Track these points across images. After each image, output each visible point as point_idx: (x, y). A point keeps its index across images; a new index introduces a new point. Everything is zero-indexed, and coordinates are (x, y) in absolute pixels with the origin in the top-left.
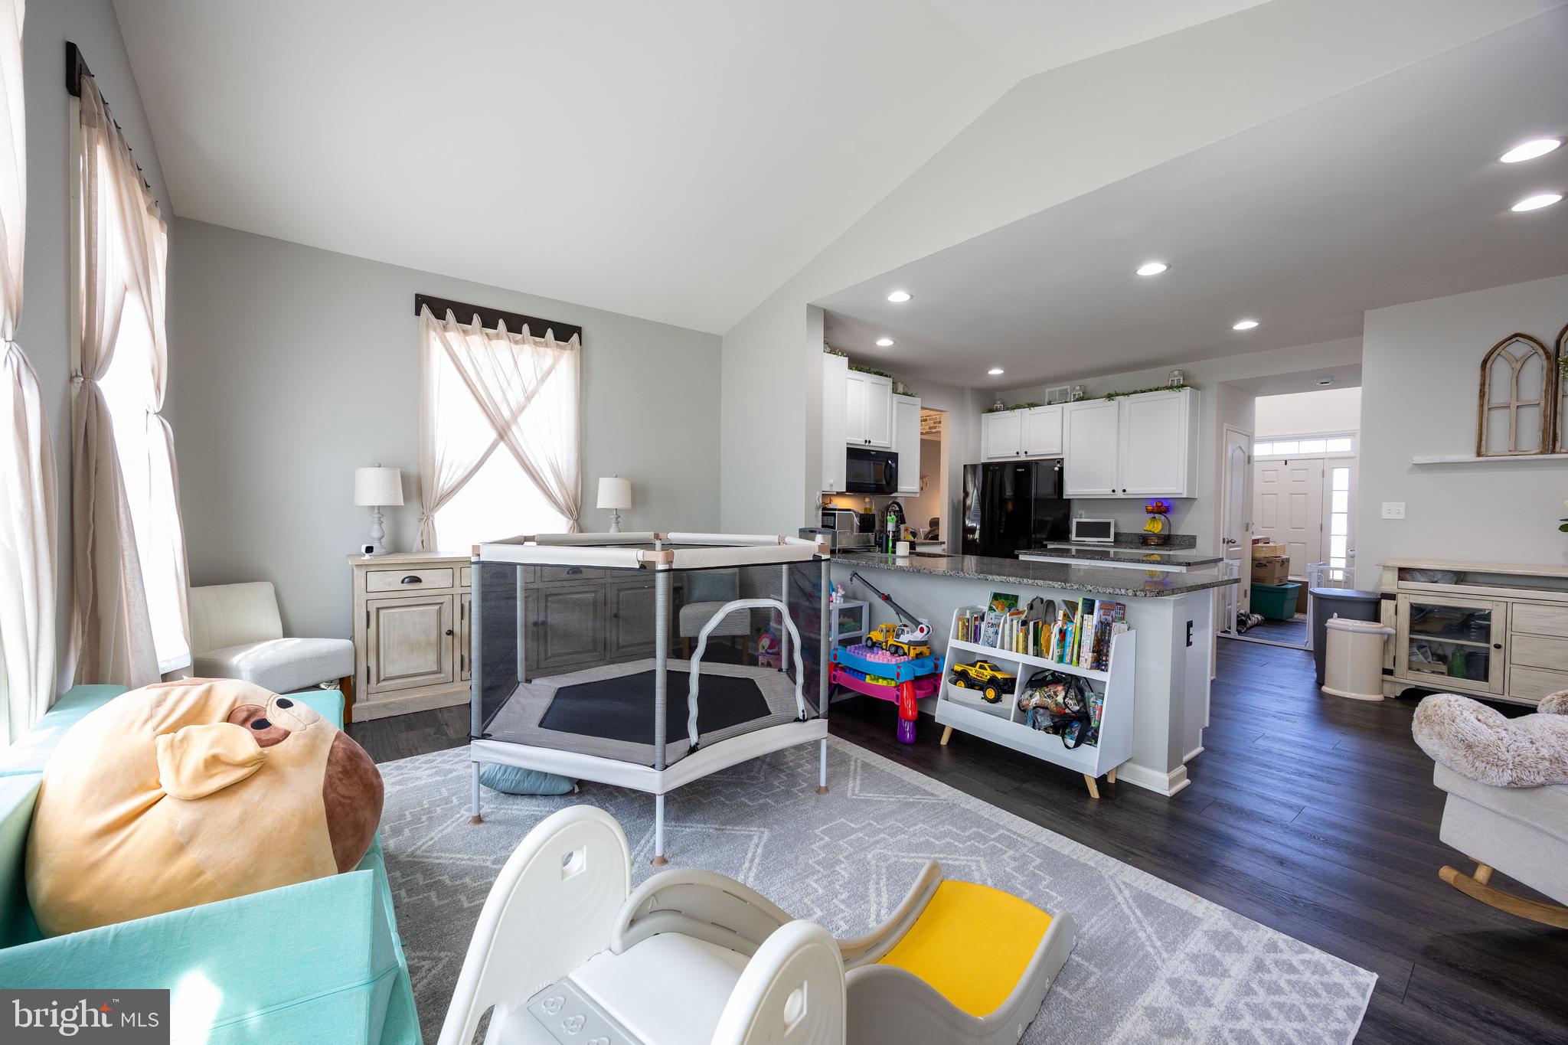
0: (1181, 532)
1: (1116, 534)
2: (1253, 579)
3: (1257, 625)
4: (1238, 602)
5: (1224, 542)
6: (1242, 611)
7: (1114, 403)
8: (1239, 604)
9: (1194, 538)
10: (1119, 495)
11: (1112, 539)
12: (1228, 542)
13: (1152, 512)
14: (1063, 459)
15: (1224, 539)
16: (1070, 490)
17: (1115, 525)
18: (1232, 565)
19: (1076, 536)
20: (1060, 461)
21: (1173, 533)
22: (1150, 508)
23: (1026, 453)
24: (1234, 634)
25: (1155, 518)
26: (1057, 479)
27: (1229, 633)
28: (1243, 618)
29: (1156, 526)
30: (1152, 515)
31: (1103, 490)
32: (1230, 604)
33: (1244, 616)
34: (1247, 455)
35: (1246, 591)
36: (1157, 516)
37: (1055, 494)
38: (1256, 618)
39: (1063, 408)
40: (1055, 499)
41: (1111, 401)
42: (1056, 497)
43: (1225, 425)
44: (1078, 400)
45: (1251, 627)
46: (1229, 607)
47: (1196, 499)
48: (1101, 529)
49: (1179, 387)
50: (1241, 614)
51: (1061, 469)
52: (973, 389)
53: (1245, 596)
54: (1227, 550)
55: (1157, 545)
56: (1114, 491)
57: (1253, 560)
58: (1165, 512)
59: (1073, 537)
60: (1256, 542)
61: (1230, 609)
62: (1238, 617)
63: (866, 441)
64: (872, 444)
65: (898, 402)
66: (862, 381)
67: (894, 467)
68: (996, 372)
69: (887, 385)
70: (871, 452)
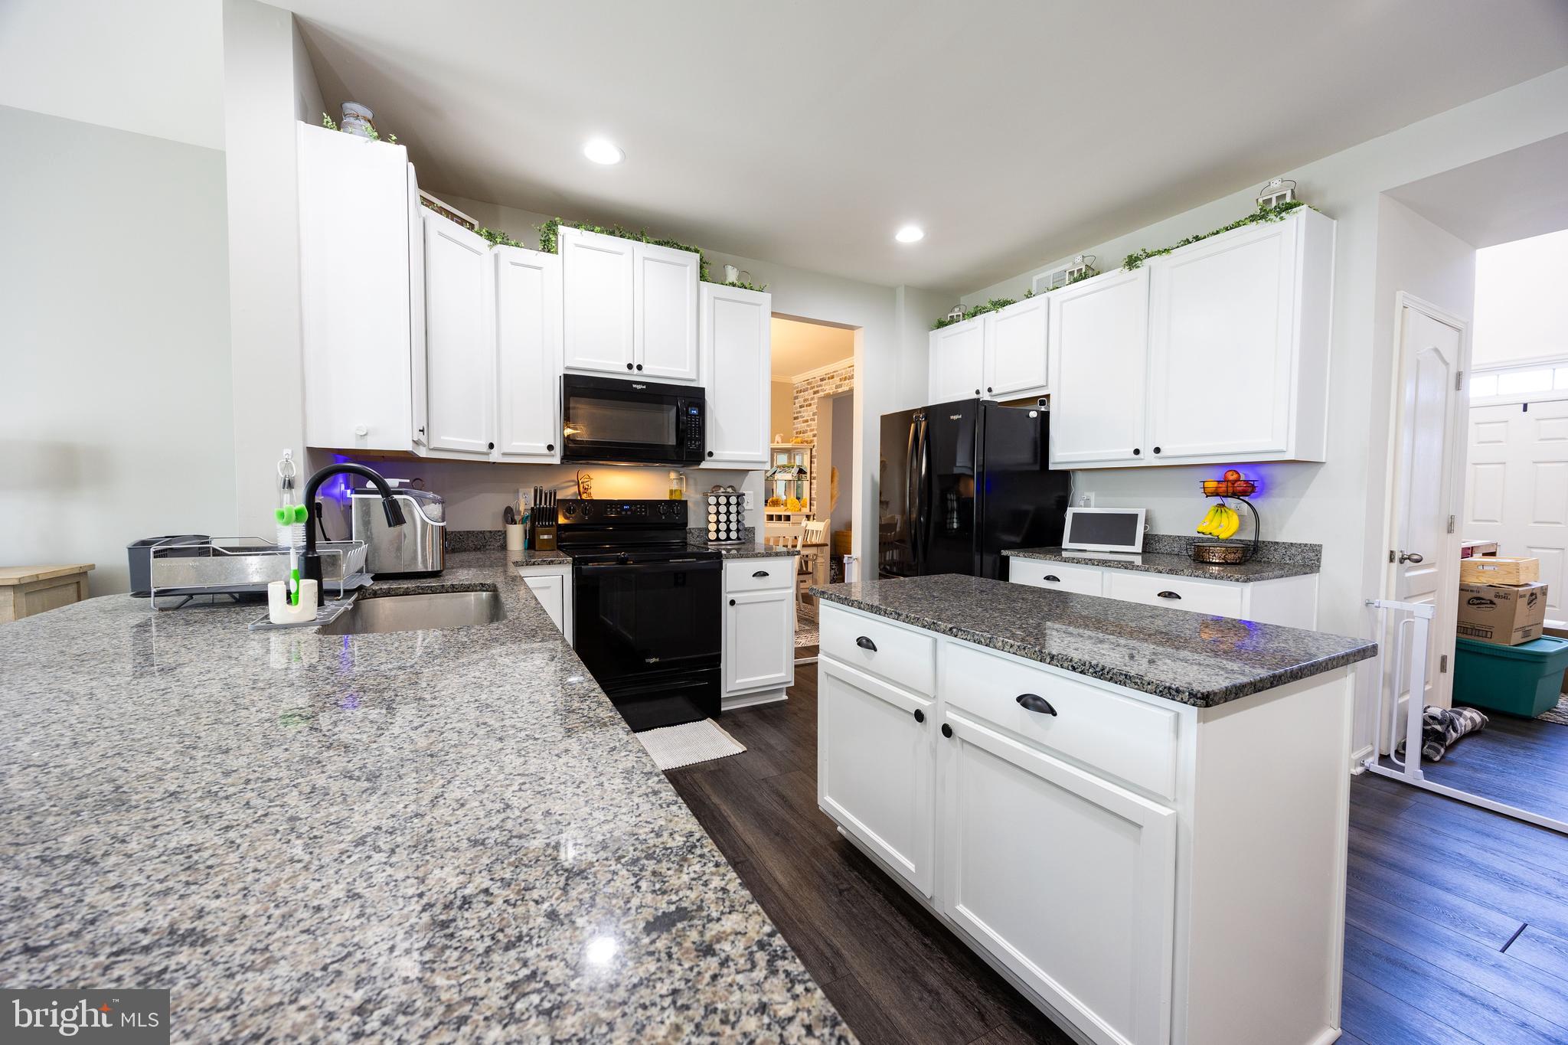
0: (1284, 537)
1: (1148, 539)
2: (1462, 629)
3: (1473, 733)
4: (1426, 683)
5: (1391, 560)
6: (1436, 711)
7: (1140, 272)
8: (1428, 687)
9: (1316, 550)
10: (1148, 459)
11: (1138, 547)
12: (1402, 560)
13: (1216, 494)
14: (1048, 396)
15: (1392, 552)
16: (1060, 456)
17: (1147, 521)
18: (1411, 614)
19: (1071, 541)
20: (1044, 400)
21: (1266, 536)
22: (1212, 485)
23: (990, 390)
24: (1412, 772)
25: (1223, 505)
26: (1038, 435)
27: (1402, 769)
28: (1438, 728)
29: (1225, 522)
30: (1218, 500)
31: (1118, 453)
32: (1406, 692)
33: (1440, 723)
34: (1453, 371)
35: (1444, 659)
36: (1232, 502)
37: (1035, 462)
38: (1469, 718)
39: (1049, 300)
40: (1033, 472)
41: (1135, 270)
42: (1037, 468)
43: (1400, 295)
44: (1076, 281)
45: (1457, 741)
46: (1401, 700)
47: (1318, 464)
48: (1117, 528)
49: (1282, 210)
50: (1433, 718)
51: (1045, 417)
52: (909, 288)
53: (1443, 669)
54: (1400, 578)
55: (1225, 564)
56: (1137, 452)
57: (1461, 590)
58: (1245, 493)
59: (1066, 543)
60: (1468, 552)
61: (1406, 703)
62: (1425, 723)
63: (630, 366)
64: (645, 371)
65: (715, 298)
66: (621, 254)
67: (695, 415)
68: (909, 234)
69: (686, 266)
70: (634, 386)
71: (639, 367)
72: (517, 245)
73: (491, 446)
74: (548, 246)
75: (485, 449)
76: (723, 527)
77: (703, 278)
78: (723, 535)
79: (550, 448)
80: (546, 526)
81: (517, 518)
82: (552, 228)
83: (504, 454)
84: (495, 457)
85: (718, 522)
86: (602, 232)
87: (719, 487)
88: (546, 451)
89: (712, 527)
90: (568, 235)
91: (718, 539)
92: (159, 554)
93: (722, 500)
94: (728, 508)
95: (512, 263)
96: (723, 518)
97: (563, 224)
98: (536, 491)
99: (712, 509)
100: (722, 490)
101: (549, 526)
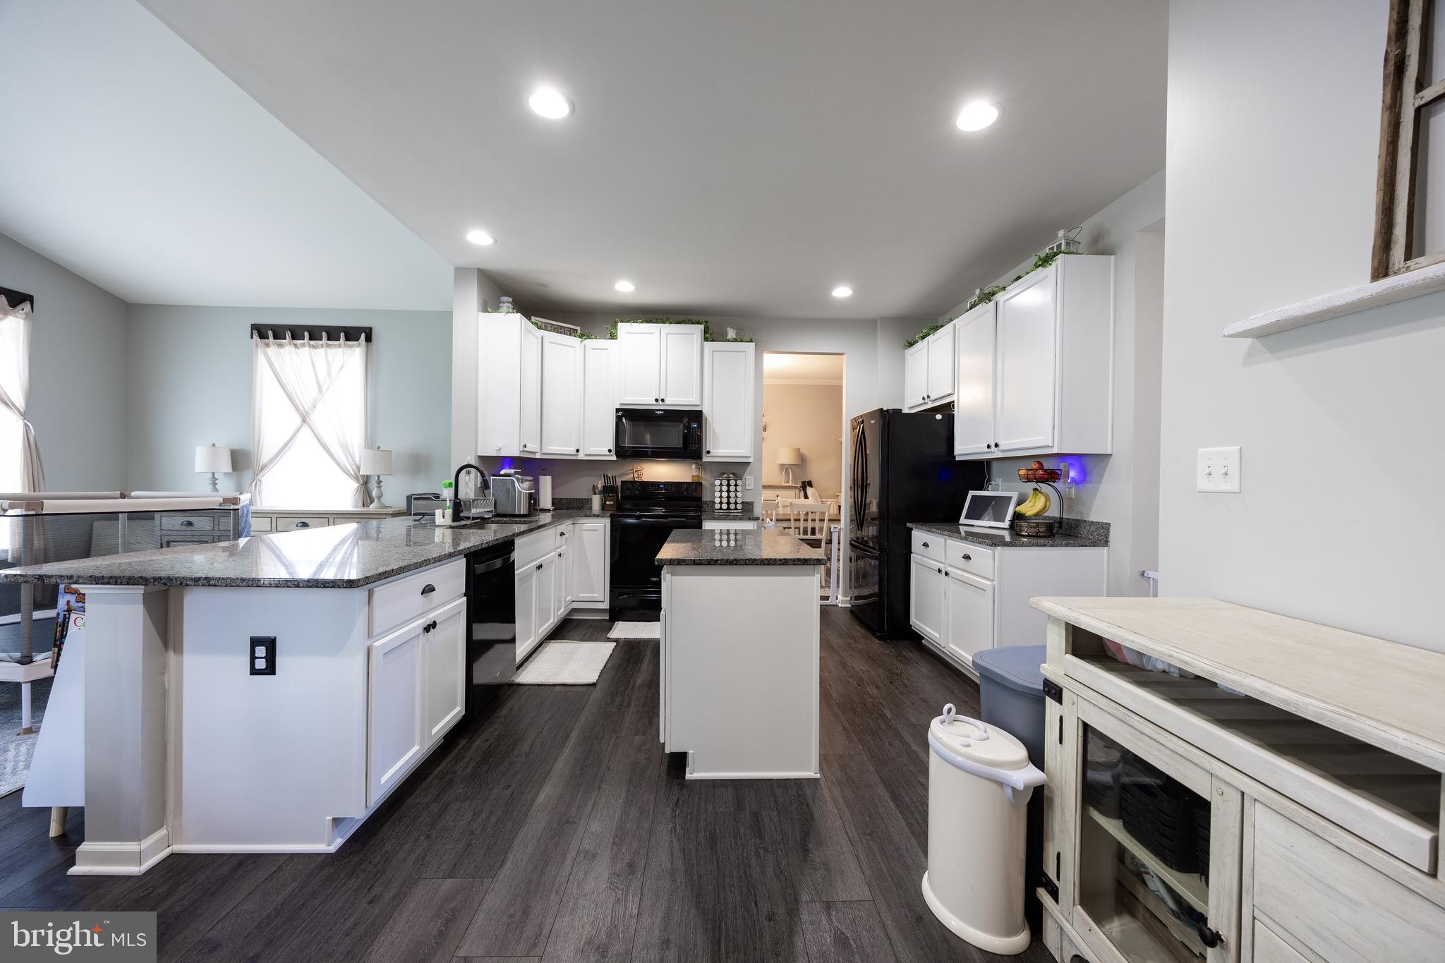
7: (991, 307)
9: (1104, 527)
11: (1006, 524)
13: (1030, 480)
14: (953, 404)
16: (958, 450)
19: (966, 517)
22: (1023, 473)
23: (929, 397)
25: (1040, 490)
30: (1032, 485)
31: (981, 447)
36: (1039, 487)
39: (954, 326)
41: (989, 303)
42: (949, 459)
56: (989, 446)
58: (1049, 479)
59: (962, 520)
63: (657, 400)
64: (666, 402)
65: (713, 351)
66: (653, 333)
67: (695, 428)
68: (842, 292)
69: (694, 334)
70: (657, 412)
71: (663, 400)
72: (596, 338)
73: (578, 451)
74: (613, 337)
75: (574, 453)
76: (725, 500)
77: (706, 339)
78: (725, 506)
79: (610, 451)
80: (610, 496)
81: (597, 491)
82: (615, 327)
83: (586, 455)
84: (581, 456)
85: (721, 497)
86: (642, 322)
87: (724, 473)
88: (608, 453)
89: (717, 500)
90: (623, 328)
91: (721, 509)
92: (415, 499)
93: (725, 482)
94: (728, 489)
95: (593, 349)
96: (725, 494)
97: (622, 322)
98: (604, 475)
99: (718, 488)
100: (726, 475)
101: (612, 496)
